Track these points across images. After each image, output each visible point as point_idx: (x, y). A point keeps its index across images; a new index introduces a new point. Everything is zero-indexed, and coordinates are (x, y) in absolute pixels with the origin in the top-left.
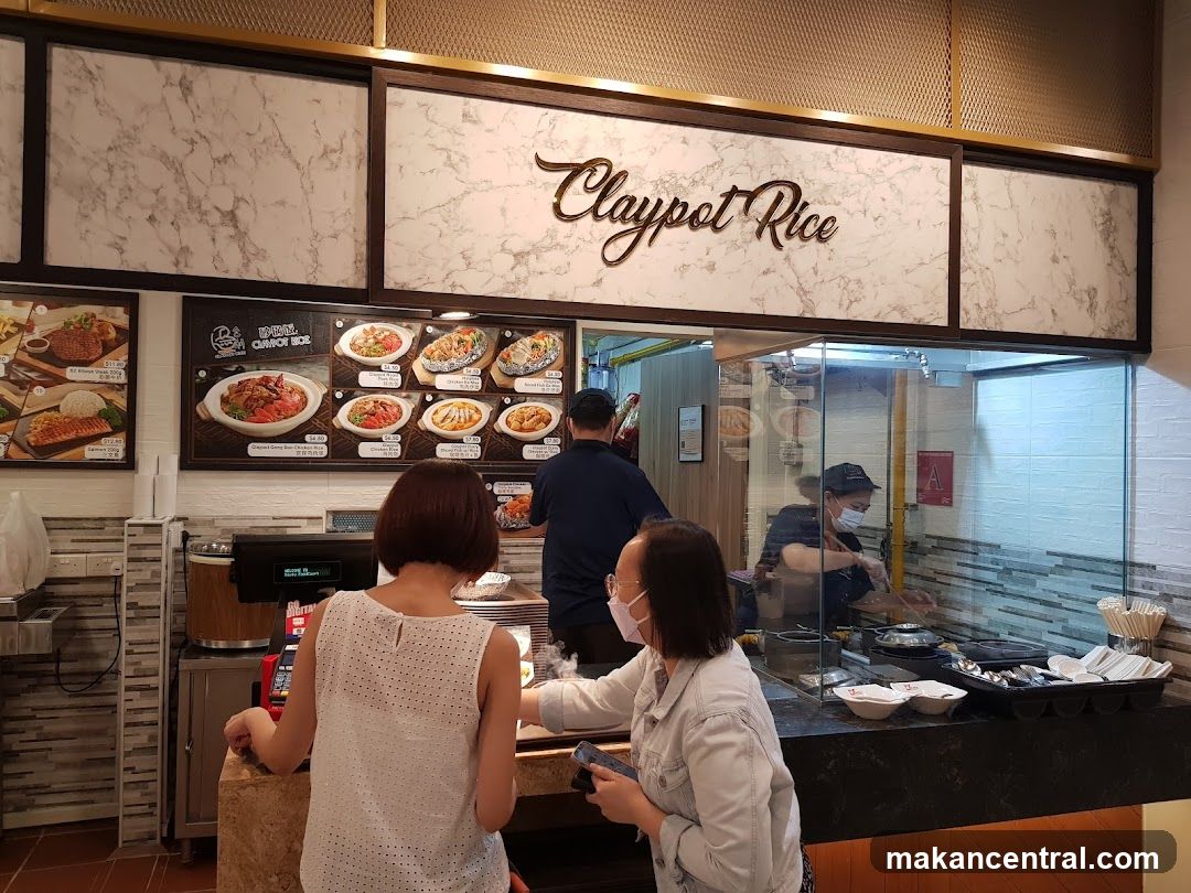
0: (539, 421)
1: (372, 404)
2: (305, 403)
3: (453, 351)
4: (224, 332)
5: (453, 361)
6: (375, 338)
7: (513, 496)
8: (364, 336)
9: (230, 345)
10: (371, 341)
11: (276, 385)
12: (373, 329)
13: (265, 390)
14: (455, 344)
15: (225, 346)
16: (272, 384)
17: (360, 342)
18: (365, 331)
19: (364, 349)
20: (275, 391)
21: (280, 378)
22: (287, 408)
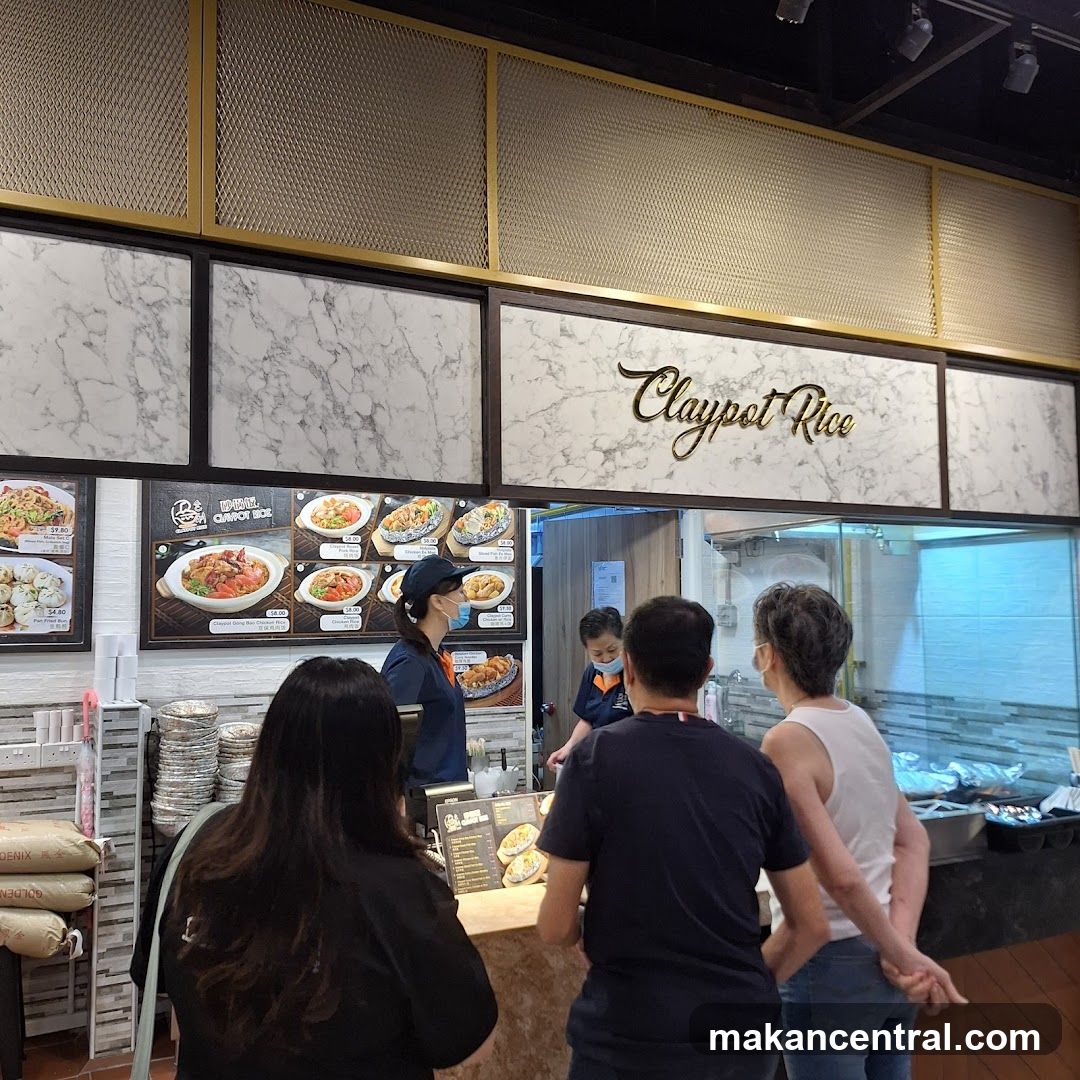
0: (493, 589)
1: (333, 576)
2: (267, 577)
3: (411, 521)
4: (185, 506)
5: (411, 531)
6: (335, 509)
7: (470, 666)
8: (325, 508)
9: (191, 520)
10: (332, 513)
11: (238, 559)
12: (333, 501)
13: (227, 564)
14: (413, 515)
15: (186, 520)
16: (234, 558)
17: (320, 514)
18: (326, 503)
19: (324, 521)
20: (237, 566)
21: (242, 553)
22: (249, 583)
